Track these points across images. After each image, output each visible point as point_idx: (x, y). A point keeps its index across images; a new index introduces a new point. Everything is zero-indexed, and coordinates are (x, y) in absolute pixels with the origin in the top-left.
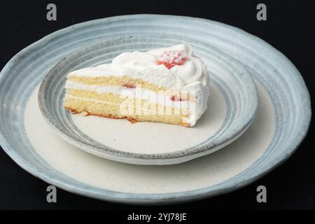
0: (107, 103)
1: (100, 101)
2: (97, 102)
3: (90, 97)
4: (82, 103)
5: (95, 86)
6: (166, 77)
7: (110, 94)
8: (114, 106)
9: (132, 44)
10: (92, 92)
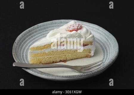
0: (51, 56)
1: (47, 56)
2: (46, 57)
3: (43, 56)
4: (39, 59)
5: (44, 50)
6: (77, 36)
7: (52, 52)
8: (55, 57)
9: (39, 28)
10: (43, 53)
